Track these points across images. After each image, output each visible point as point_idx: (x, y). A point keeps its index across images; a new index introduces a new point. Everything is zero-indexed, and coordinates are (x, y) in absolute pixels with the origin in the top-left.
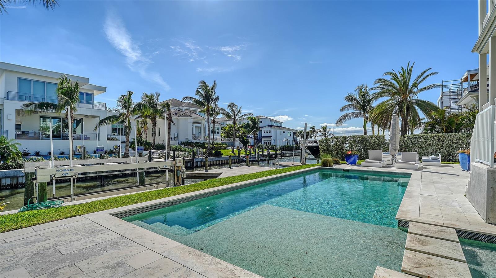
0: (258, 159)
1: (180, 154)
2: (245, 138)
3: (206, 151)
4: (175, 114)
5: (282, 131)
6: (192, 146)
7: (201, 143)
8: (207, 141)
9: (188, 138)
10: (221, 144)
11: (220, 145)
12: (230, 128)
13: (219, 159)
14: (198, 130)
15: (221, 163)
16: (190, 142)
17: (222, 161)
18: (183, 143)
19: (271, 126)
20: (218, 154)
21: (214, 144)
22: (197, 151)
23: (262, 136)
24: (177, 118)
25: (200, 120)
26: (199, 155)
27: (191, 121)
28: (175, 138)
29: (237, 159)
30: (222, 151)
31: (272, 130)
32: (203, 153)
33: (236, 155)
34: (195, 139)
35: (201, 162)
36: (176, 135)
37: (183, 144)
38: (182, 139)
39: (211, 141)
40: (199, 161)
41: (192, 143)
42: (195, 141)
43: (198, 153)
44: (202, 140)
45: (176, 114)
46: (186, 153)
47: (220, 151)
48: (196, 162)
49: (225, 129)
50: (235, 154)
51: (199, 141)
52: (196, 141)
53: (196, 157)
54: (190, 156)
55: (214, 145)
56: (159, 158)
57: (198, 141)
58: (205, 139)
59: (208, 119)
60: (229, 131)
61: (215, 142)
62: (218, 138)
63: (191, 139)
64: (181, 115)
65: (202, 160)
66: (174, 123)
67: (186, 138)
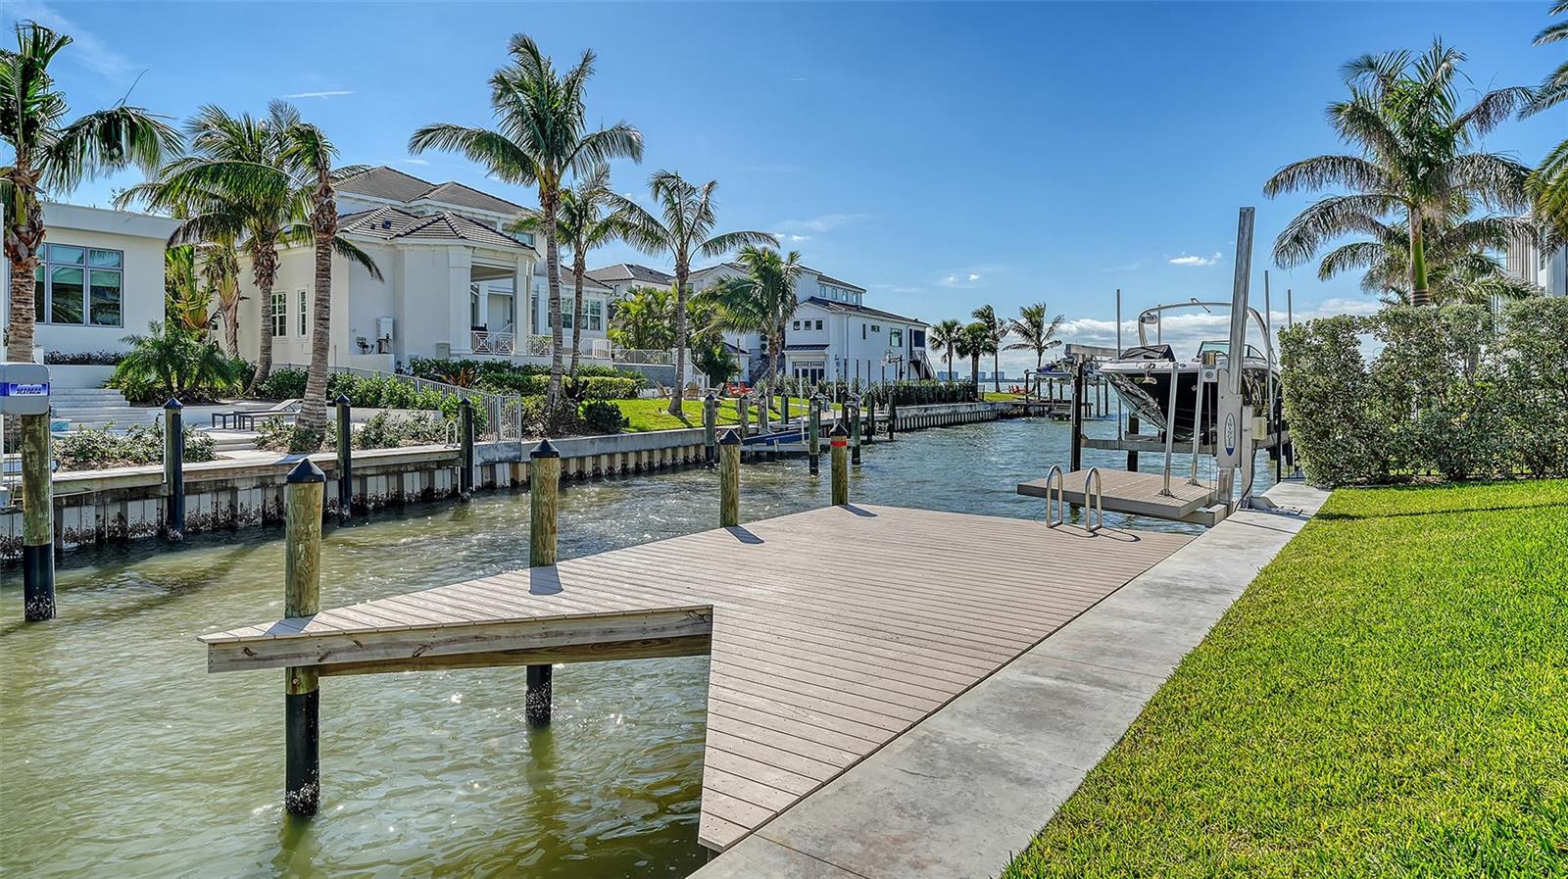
0: (813, 446)
1: (389, 421)
2: (718, 351)
3: (537, 407)
4: (379, 227)
5: (870, 323)
6: (468, 383)
7: (514, 370)
8: (548, 361)
9: (449, 345)
10: (613, 375)
11: (607, 379)
12: (649, 305)
13: (610, 448)
14: (501, 311)
15: (618, 468)
16: (456, 360)
17: (625, 454)
18: (420, 369)
19: (825, 303)
20: (605, 421)
21: (579, 374)
22: (492, 409)
23: (787, 344)
24: (393, 247)
25: (509, 258)
26: (503, 429)
27: (462, 260)
28: (380, 341)
29: (697, 446)
30: (626, 408)
31: (832, 317)
32: (525, 417)
33: (690, 427)
34: (483, 350)
35: (514, 463)
36: (386, 329)
37: (422, 370)
38: (419, 345)
39: (567, 361)
40: (500, 462)
41: (467, 365)
42: (482, 359)
43: (493, 418)
44: (519, 353)
45: (387, 225)
46: (431, 415)
47: (615, 408)
48: (482, 465)
49: (627, 311)
50: (684, 420)
51: (506, 359)
52: (488, 358)
53: (484, 442)
54: (452, 434)
55: (582, 379)
56: (262, 444)
57: (499, 359)
58: (538, 349)
59: (552, 259)
60: (645, 321)
61: (584, 363)
62: (599, 348)
63: (463, 348)
64: (413, 231)
65: (518, 453)
66: (373, 268)
67: (438, 344)
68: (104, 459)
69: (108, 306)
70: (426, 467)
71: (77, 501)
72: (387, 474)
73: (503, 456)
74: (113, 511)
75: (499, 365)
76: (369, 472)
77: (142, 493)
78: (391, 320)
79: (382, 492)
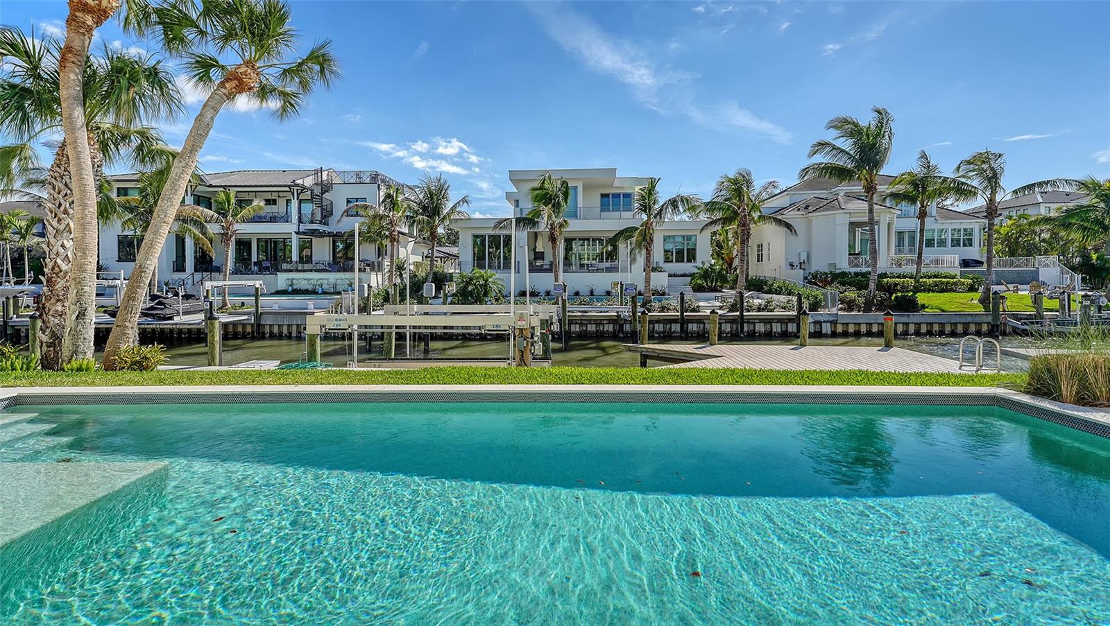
1: (777, 301)
2: (1096, 256)
4: (802, 209)
9: (835, 264)
10: (953, 277)
13: (905, 320)
16: (839, 271)
20: (908, 305)
24: (807, 217)
28: (800, 263)
34: (855, 265)
35: (834, 323)
36: (804, 257)
38: (819, 265)
40: (824, 322)
41: (845, 274)
42: (854, 270)
43: (826, 301)
44: (881, 266)
45: (807, 207)
52: (858, 270)
53: (818, 312)
57: (864, 270)
63: (843, 265)
64: (817, 209)
65: (835, 319)
66: (793, 231)
67: (829, 264)
68: (668, 309)
69: (692, 256)
70: (781, 321)
71: (659, 321)
72: (765, 323)
73: (826, 319)
74: (668, 326)
75: (864, 273)
76: (756, 321)
77: (675, 321)
78: (806, 253)
79: (762, 330)
